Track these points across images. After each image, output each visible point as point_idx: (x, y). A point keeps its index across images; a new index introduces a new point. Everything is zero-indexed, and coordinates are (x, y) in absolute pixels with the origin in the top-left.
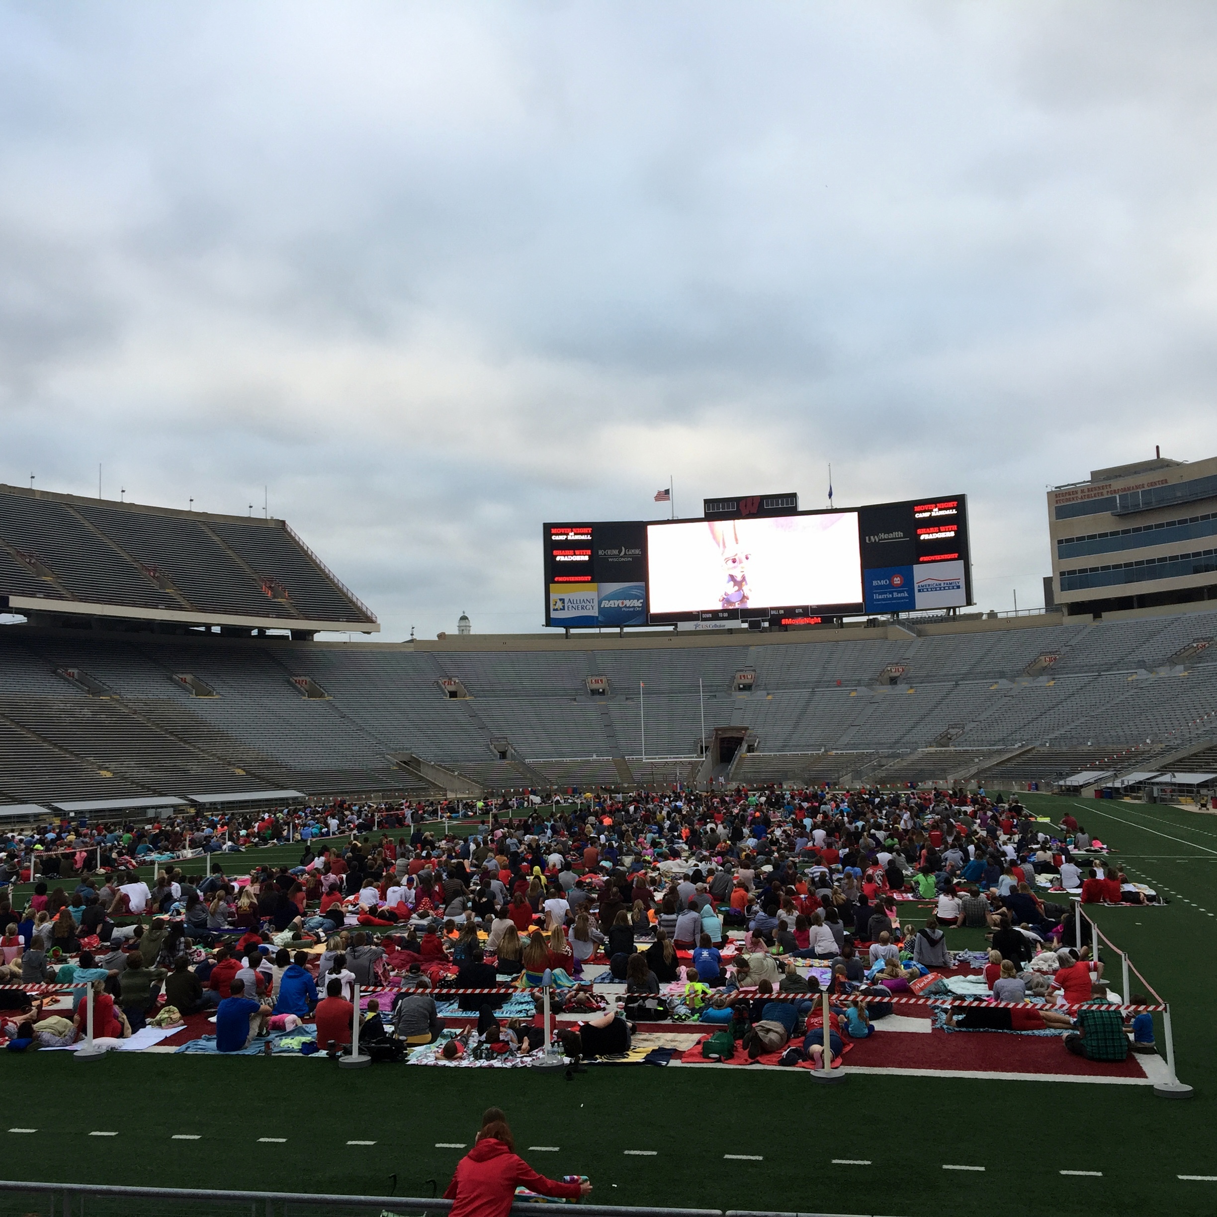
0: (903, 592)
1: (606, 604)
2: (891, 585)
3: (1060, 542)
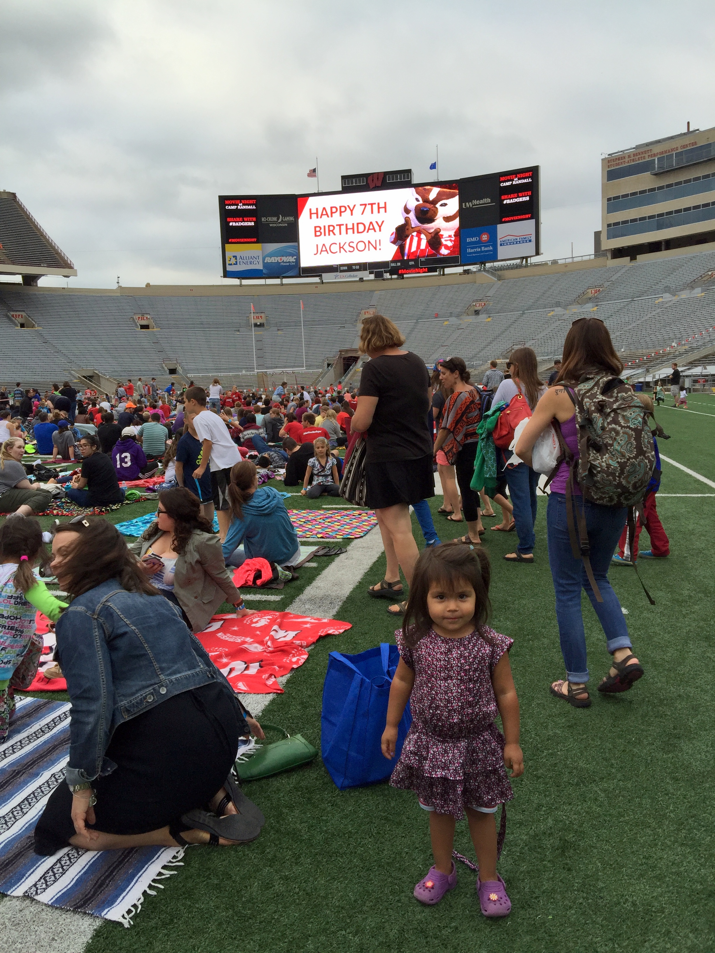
0: (488, 246)
1: (268, 260)
2: (480, 242)
3: (609, 200)
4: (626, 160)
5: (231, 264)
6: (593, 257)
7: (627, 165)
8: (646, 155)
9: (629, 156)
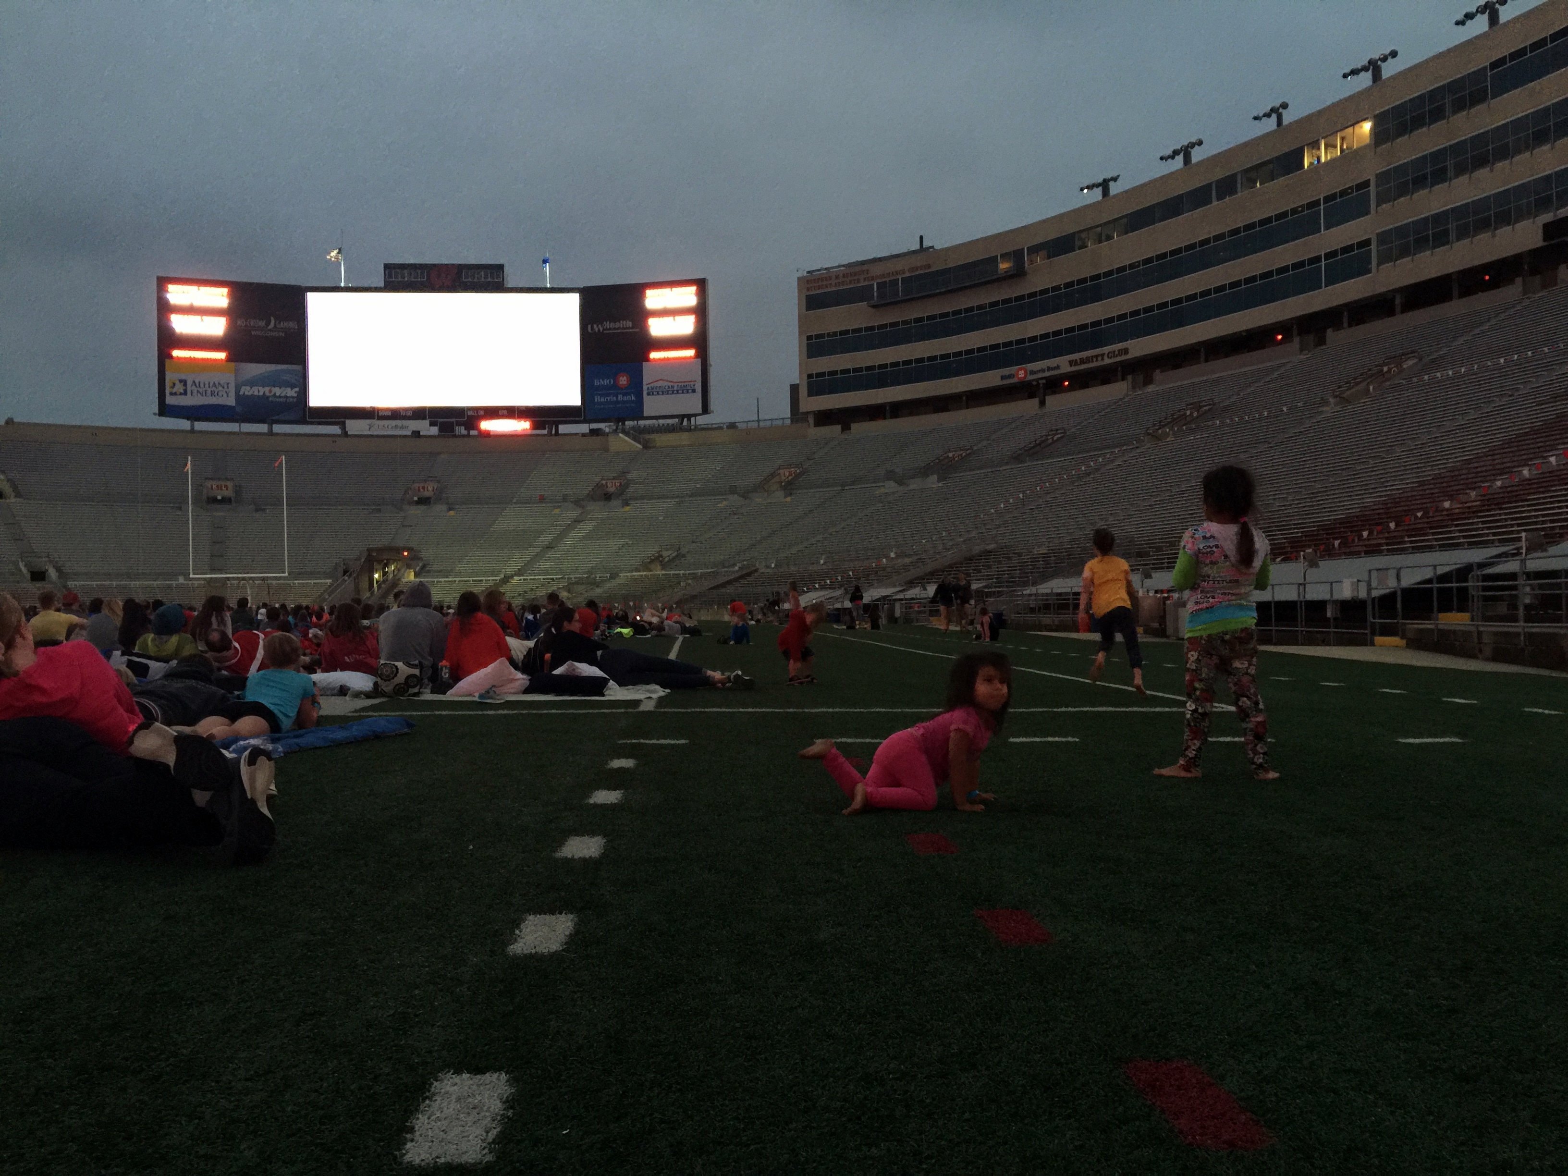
0: (629, 394)
1: (246, 391)
2: (615, 386)
3: (809, 338)
4: (833, 282)
5: (175, 394)
6: (788, 422)
7: (834, 289)
8: (862, 277)
9: (837, 277)
